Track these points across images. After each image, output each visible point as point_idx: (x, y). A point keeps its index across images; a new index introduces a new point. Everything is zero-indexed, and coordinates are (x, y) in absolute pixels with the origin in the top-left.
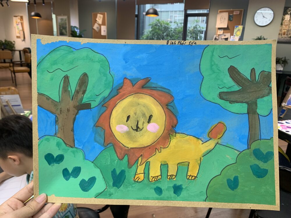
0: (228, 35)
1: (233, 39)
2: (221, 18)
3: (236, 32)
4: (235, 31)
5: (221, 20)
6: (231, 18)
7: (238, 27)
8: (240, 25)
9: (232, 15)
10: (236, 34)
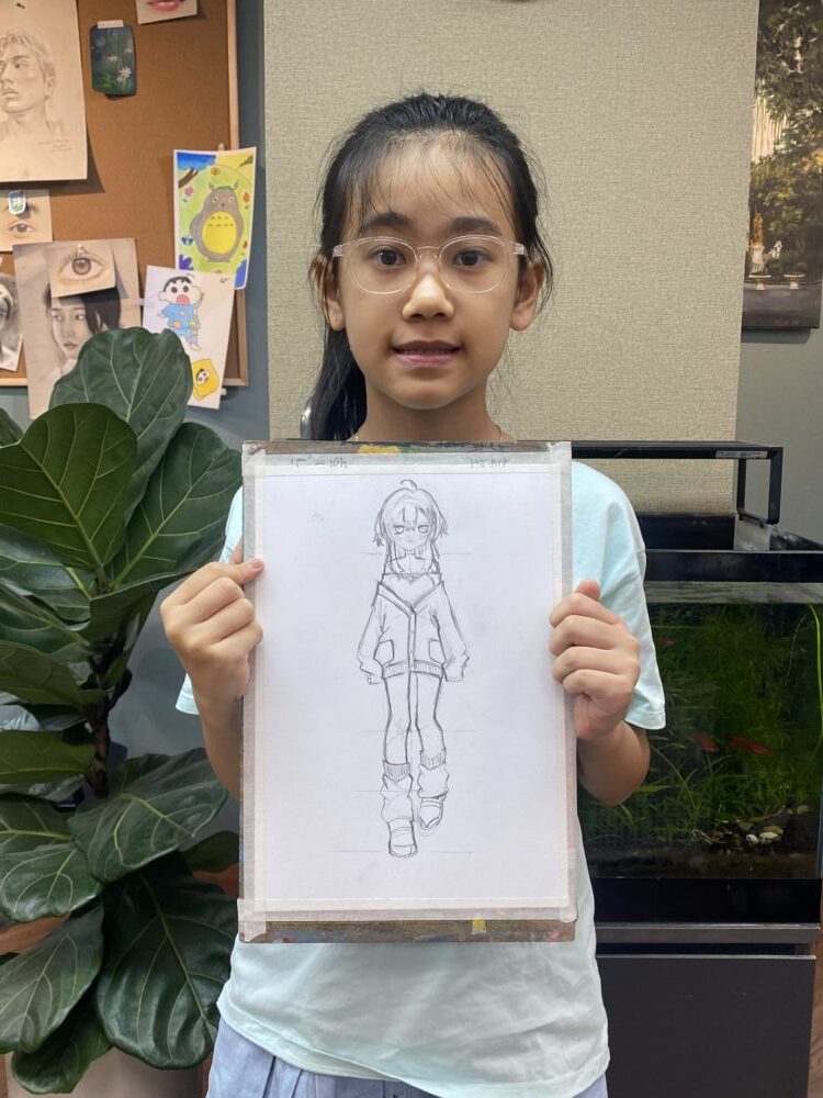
0: (111, 261)
1: (172, 297)
3: (197, 223)
4: (185, 207)
5: (6, 90)
6: (114, 58)
7: (209, 168)
8: (227, 148)
9: (119, 23)
10: (204, 250)
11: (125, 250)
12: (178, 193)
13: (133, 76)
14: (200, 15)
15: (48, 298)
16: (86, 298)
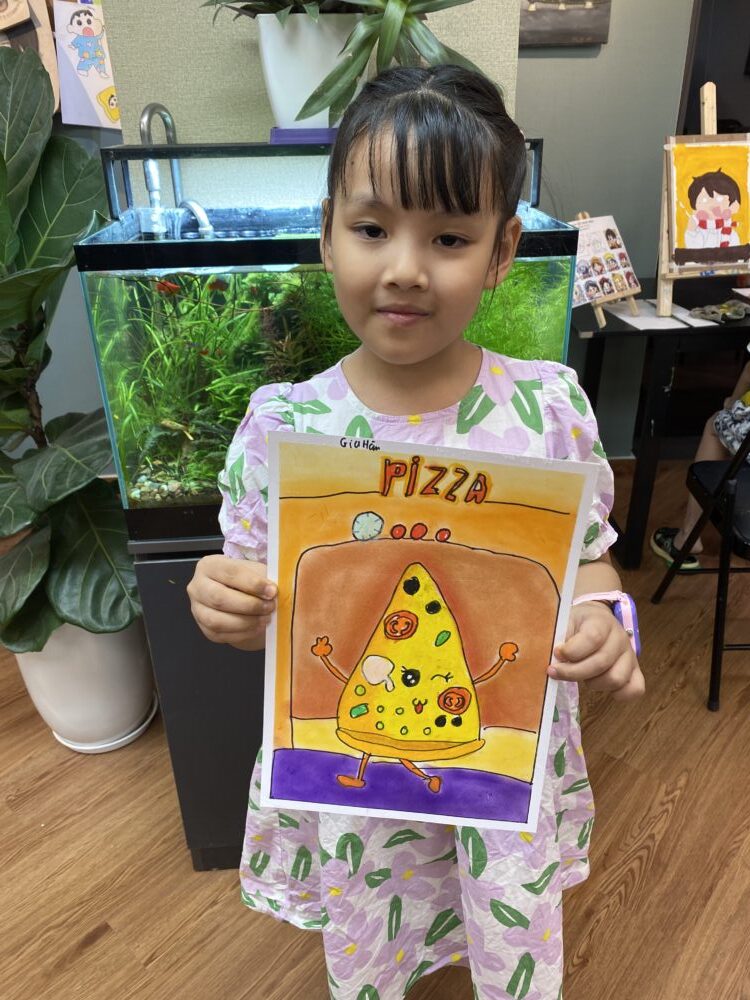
16: (8, 32)
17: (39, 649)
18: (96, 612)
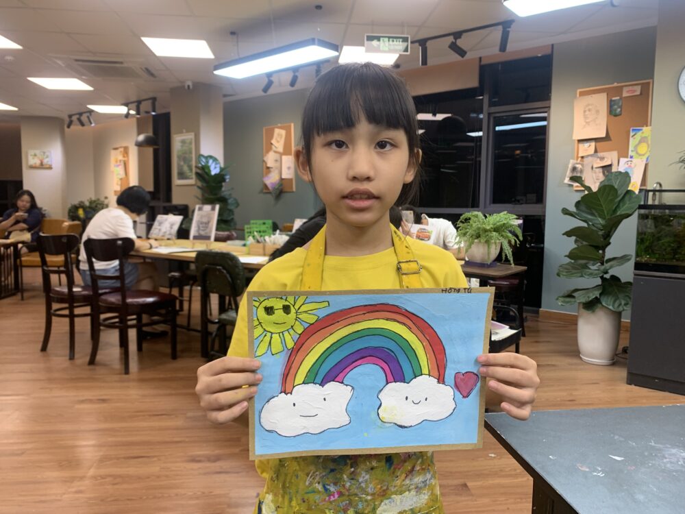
0: (610, 157)
1: (626, 166)
2: (585, 111)
3: (636, 147)
4: (633, 142)
5: (586, 117)
6: (616, 107)
7: (641, 132)
8: (647, 126)
9: (618, 98)
10: (637, 153)
11: (614, 154)
12: (631, 140)
13: (621, 110)
14: (641, 94)
15: (592, 168)
16: (603, 167)
17: (594, 311)
18: (613, 306)
